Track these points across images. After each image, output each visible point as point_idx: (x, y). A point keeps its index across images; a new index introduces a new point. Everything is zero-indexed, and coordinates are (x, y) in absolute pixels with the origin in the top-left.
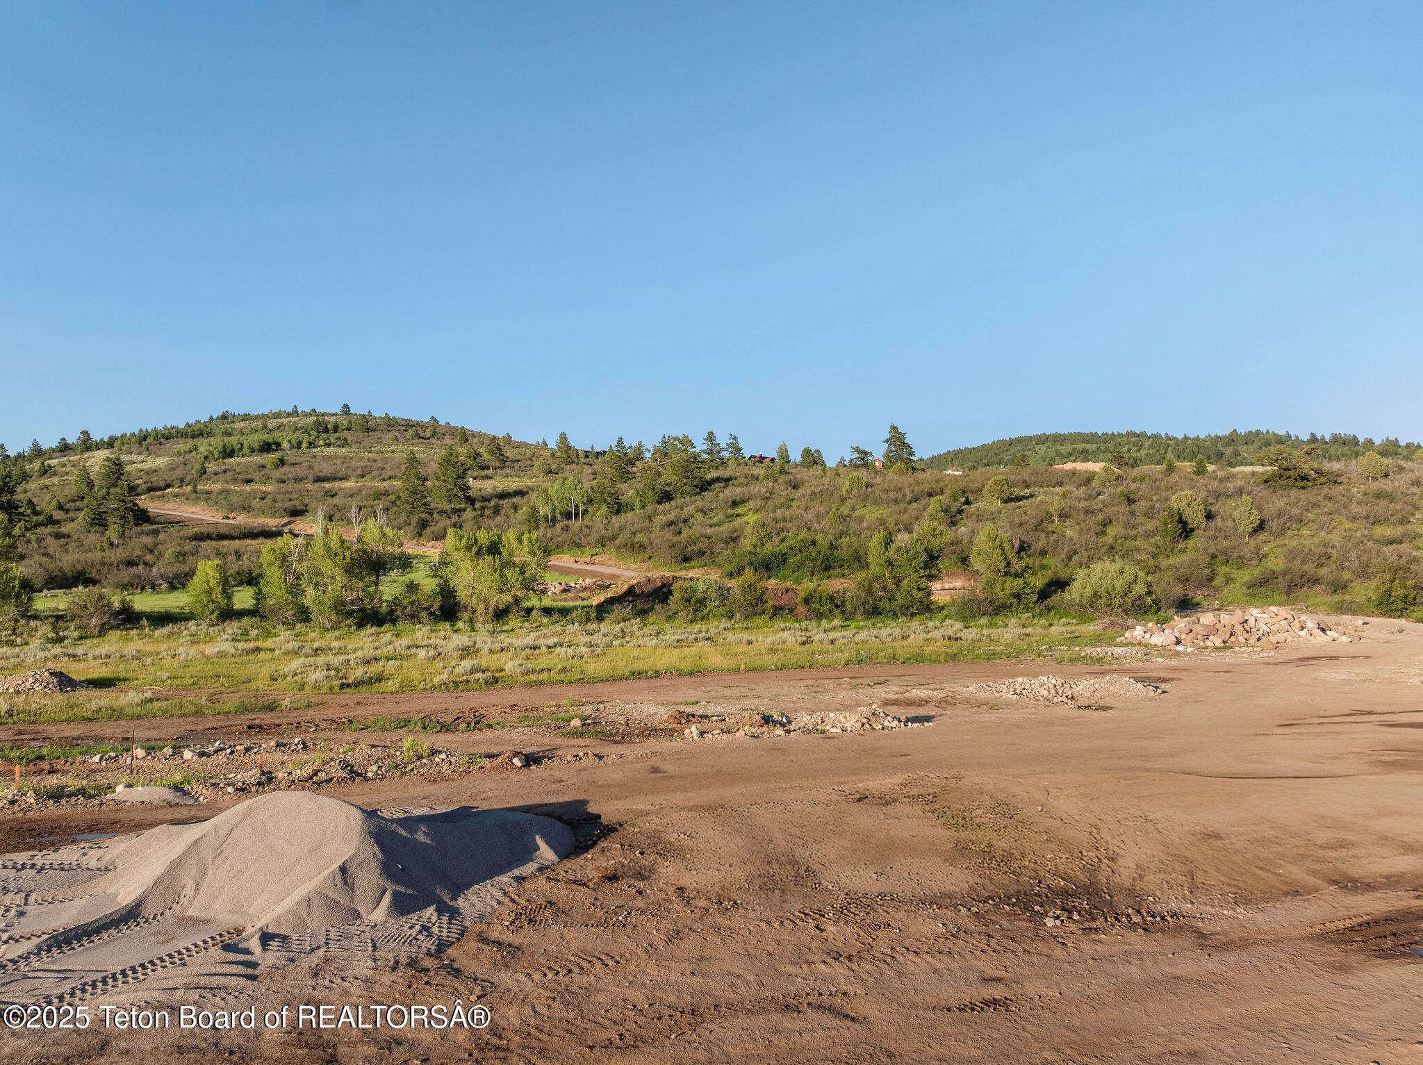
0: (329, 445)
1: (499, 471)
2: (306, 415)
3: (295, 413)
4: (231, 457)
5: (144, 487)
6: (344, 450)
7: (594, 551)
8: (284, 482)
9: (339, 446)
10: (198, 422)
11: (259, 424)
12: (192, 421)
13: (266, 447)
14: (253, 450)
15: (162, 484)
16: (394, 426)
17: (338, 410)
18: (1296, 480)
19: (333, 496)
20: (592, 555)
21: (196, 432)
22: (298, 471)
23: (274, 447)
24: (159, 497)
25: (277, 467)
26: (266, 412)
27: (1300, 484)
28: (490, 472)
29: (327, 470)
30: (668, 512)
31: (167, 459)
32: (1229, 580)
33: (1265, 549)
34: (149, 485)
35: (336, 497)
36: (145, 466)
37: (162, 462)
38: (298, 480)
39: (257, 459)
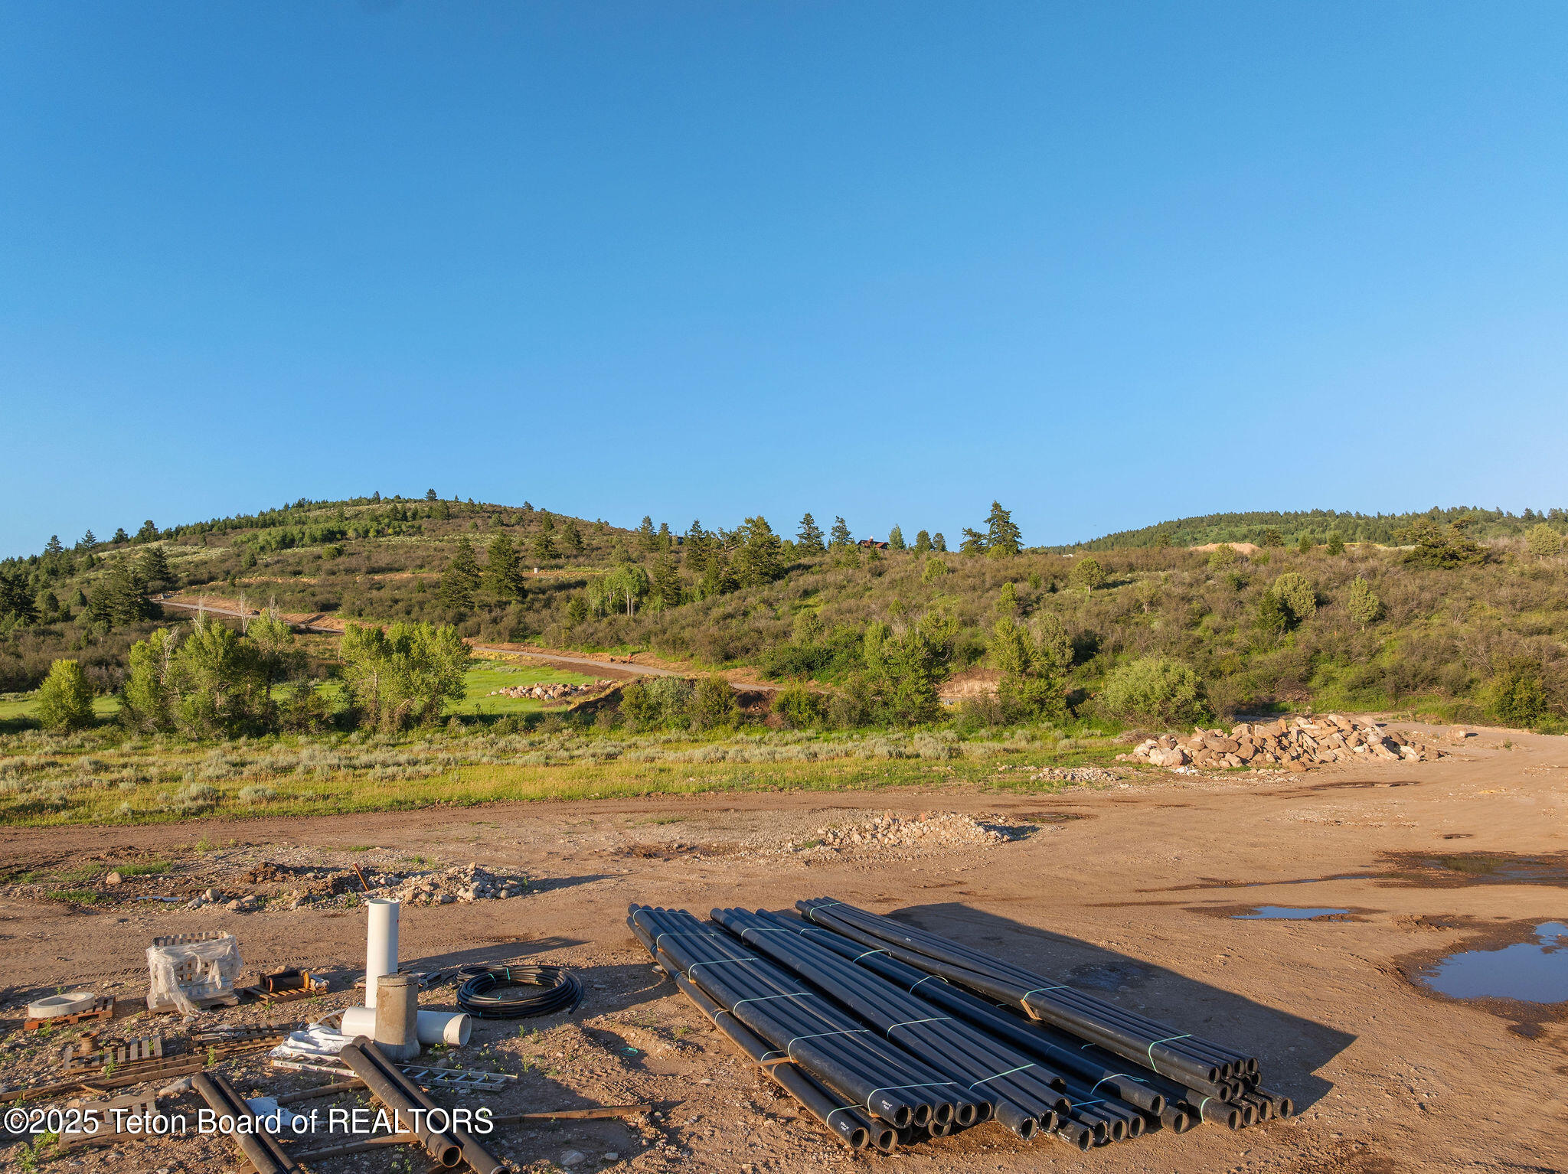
0: (397, 534)
1: (572, 560)
2: (388, 501)
3: (377, 499)
4: (290, 548)
5: (185, 580)
6: (414, 539)
7: (636, 649)
8: (334, 573)
9: (410, 535)
10: (273, 510)
11: (335, 512)
12: (266, 510)
13: (330, 536)
14: (314, 540)
15: (205, 576)
16: (478, 513)
17: (423, 495)
18: (1444, 558)
19: (379, 589)
20: (633, 653)
21: (267, 521)
22: (353, 562)
23: (339, 536)
24: (195, 591)
25: (333, 557)
26: (347, 499)
27: (1447, 564)
28: (562, 561)
29: (383, 560)
30: (729, 603)
31: (222, 549)
32: (1329, 680)
33: (1382, 642)
34: (191, 578)
35: (383, 590)
36: (196, 558)
37: (215, 553)
38: (350, 571)
39: (316, 549)
